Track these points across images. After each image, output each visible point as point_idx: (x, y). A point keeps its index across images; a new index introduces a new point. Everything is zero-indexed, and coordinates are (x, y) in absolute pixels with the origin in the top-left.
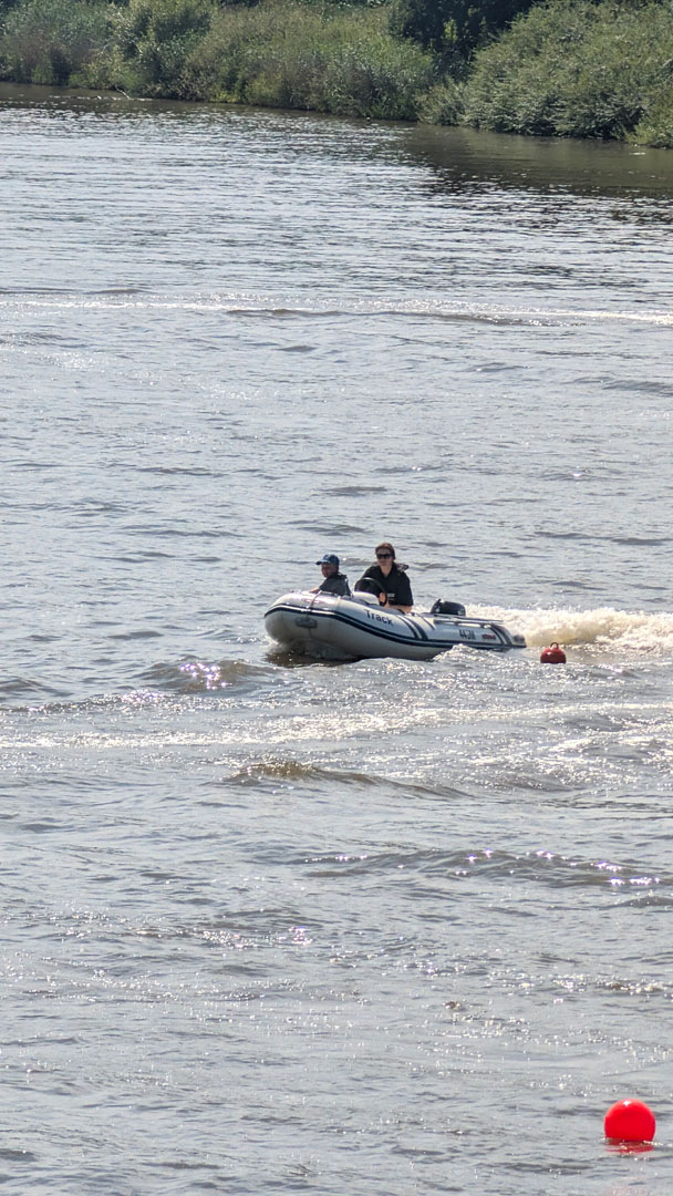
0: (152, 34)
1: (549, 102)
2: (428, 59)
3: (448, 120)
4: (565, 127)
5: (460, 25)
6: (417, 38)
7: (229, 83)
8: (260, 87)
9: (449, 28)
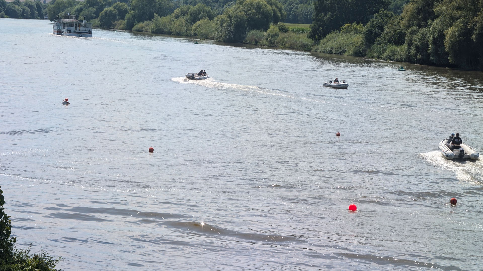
0: (270, 37)
1: (332, 48)
2: (313, 41)
3: (316, 51)
4: (334, 52)
5: (318, 36)
6: (311, 38)
7: (282, 45)
8: (287, 45)
9: (316, 37)
